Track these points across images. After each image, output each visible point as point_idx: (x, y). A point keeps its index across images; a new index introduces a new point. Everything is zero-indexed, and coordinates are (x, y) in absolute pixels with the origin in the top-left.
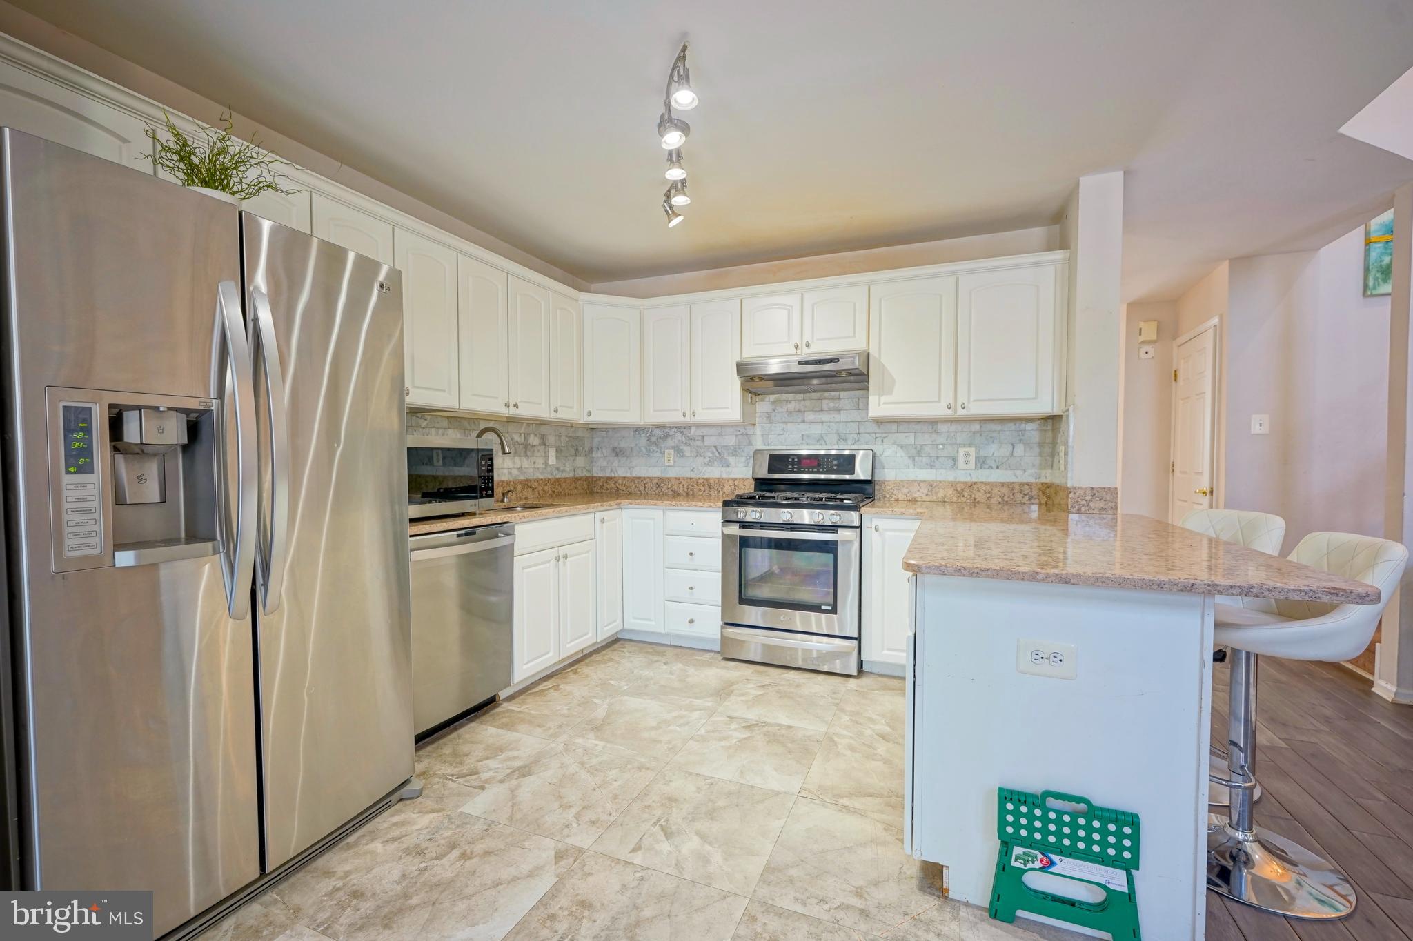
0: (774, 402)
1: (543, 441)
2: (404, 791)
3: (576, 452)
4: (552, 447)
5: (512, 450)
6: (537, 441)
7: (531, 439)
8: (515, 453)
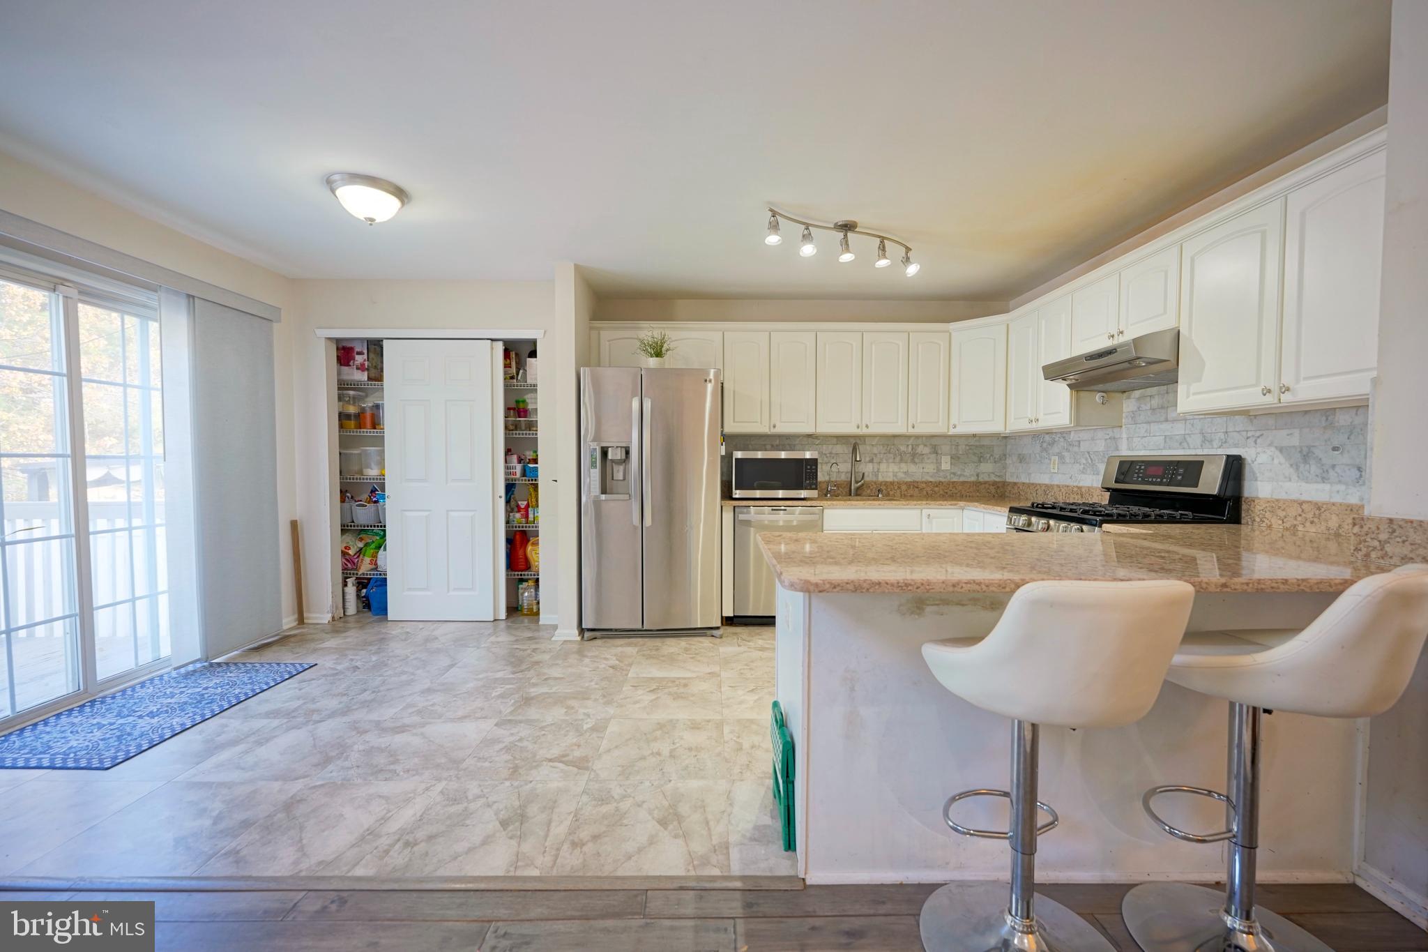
0: (1139, 399)
1: (935, 450)
2: (715, 632)
3: (981, 459)
4: (945, 455)
5: (898, 459)
6: (926, 450)
7: (921, 449)
8: (901, 460)
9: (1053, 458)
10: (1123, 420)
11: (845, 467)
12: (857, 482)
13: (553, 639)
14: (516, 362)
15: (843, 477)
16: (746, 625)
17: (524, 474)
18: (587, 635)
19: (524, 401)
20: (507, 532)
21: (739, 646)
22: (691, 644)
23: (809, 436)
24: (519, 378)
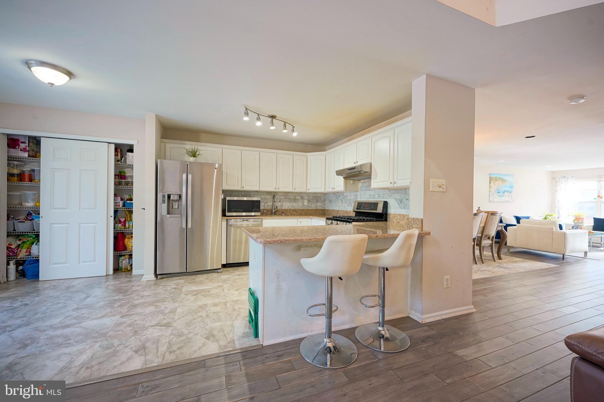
0: (362, 183)
1: (302, 198)
2: (218, 271)
3: (317, 201)
4: (306, 199)
5: (289, 201)
6: (299, 198)
7: (297, 197)
8: (291, 201)
9: (339, 201)
10: (359, 189)
11: (270, 204)
12: (274, 209)
13: (141, 280)
14: (120, 154)
15: (269, 208)
16: (231, 267)
17: (124, 205)
18: (159, 277)
19: (124, 172)
20: (114, 233)
21: (230, 275)
22: (208, 276)
23: (257, 191)
24: (122, 161)
